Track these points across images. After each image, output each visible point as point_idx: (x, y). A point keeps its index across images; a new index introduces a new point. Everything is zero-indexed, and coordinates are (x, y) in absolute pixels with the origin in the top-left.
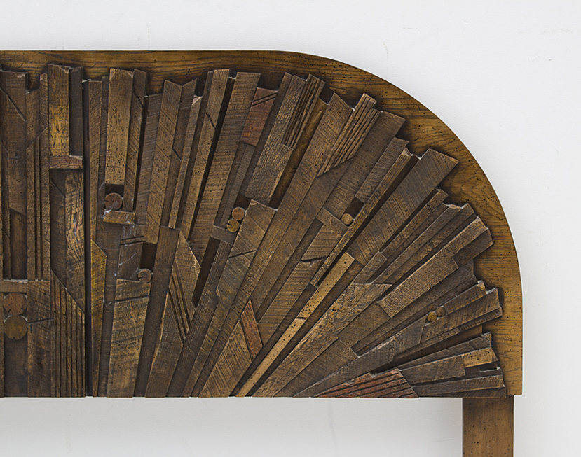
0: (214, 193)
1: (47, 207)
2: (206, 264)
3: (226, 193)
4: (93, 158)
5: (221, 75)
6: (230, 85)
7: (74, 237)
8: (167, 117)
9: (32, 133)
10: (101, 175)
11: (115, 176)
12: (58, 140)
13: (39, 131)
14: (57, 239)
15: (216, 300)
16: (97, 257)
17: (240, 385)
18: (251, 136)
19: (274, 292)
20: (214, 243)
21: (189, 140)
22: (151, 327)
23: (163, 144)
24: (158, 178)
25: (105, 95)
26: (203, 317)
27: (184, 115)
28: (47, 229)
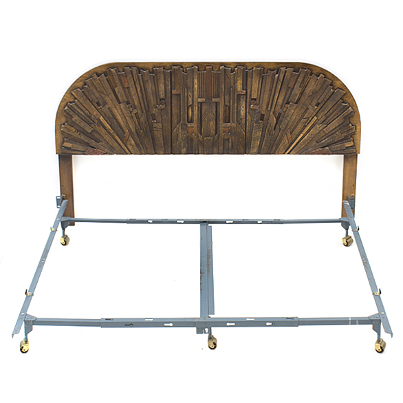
0: (280, 100)
1: (236, 105)
2: (277, 120)
3: (283, 101)
4: (248, 91)
5: (283, 69)
6: (286, 72)
7: (243, 112)
8: (269, 80)
9: (232, 84)
10: (251, 96)
11: (254, 96)
12: (239, 87)
13: (234, 84)
14: (238, 113)
15: (280, 129)
16: (249, 117)
17: (286, 151)
18: (291, 85)
19: (296, 127)
20: (280, 114)
21: (274, 86)
22: (263, 136)
23: (268, 88)
24: (266, 97)
25: (252, 74)
26: (276, 134)
27: (273, 80)
28: (235, 110)
